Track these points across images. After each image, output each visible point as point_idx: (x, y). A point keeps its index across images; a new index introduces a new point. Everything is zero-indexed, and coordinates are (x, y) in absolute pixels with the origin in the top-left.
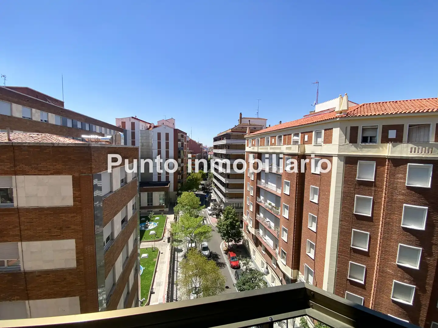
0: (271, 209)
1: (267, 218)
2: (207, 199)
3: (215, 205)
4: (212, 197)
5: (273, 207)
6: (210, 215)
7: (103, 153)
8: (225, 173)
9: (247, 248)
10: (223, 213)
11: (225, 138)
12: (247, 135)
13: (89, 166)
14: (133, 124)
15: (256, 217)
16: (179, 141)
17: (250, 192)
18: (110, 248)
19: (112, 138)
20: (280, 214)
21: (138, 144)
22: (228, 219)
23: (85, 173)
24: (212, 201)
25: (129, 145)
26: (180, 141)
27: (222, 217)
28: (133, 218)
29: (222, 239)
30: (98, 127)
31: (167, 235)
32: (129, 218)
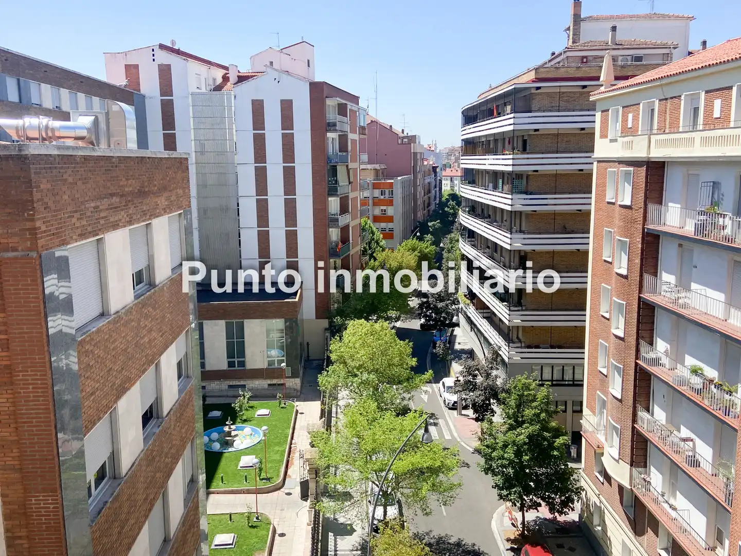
0: (699, 392)
1: (683, 428)
2: (439, 350)
3: (470, 371)
4: (458, 340)
5: (711, 381)
6: (453, 407)
7: (70, 180)
8: (508, 247)
9: (600, 534)
10: (500, 402)
11: (509, 108)
12: (602, 89)
13: (28, 223)
14: (165, 73)
15: (634, 420)
16: (330, 131)
17: (613, 325)
18: (108, 505)
19: (96, 122)
20: (739, 410)
21: (186, 145)
22: (520, 424)
23: (14, 249)
24: (458, 355)
25: (156, 148)
26: (335, 131)
27: (499, 417)
28: (182, 405)
29: (501, 497)
30: (46, 88)
31: (298, 472)
32: (167, 405)
